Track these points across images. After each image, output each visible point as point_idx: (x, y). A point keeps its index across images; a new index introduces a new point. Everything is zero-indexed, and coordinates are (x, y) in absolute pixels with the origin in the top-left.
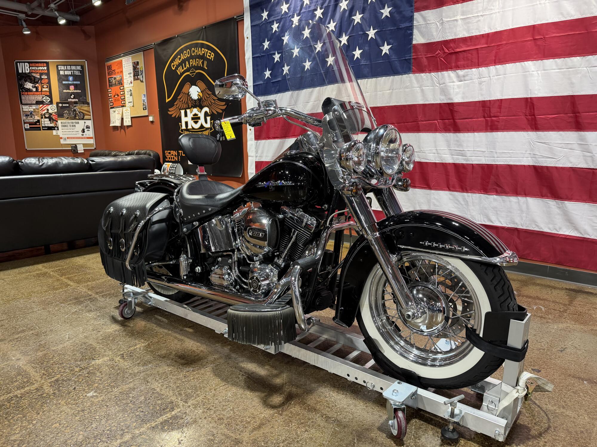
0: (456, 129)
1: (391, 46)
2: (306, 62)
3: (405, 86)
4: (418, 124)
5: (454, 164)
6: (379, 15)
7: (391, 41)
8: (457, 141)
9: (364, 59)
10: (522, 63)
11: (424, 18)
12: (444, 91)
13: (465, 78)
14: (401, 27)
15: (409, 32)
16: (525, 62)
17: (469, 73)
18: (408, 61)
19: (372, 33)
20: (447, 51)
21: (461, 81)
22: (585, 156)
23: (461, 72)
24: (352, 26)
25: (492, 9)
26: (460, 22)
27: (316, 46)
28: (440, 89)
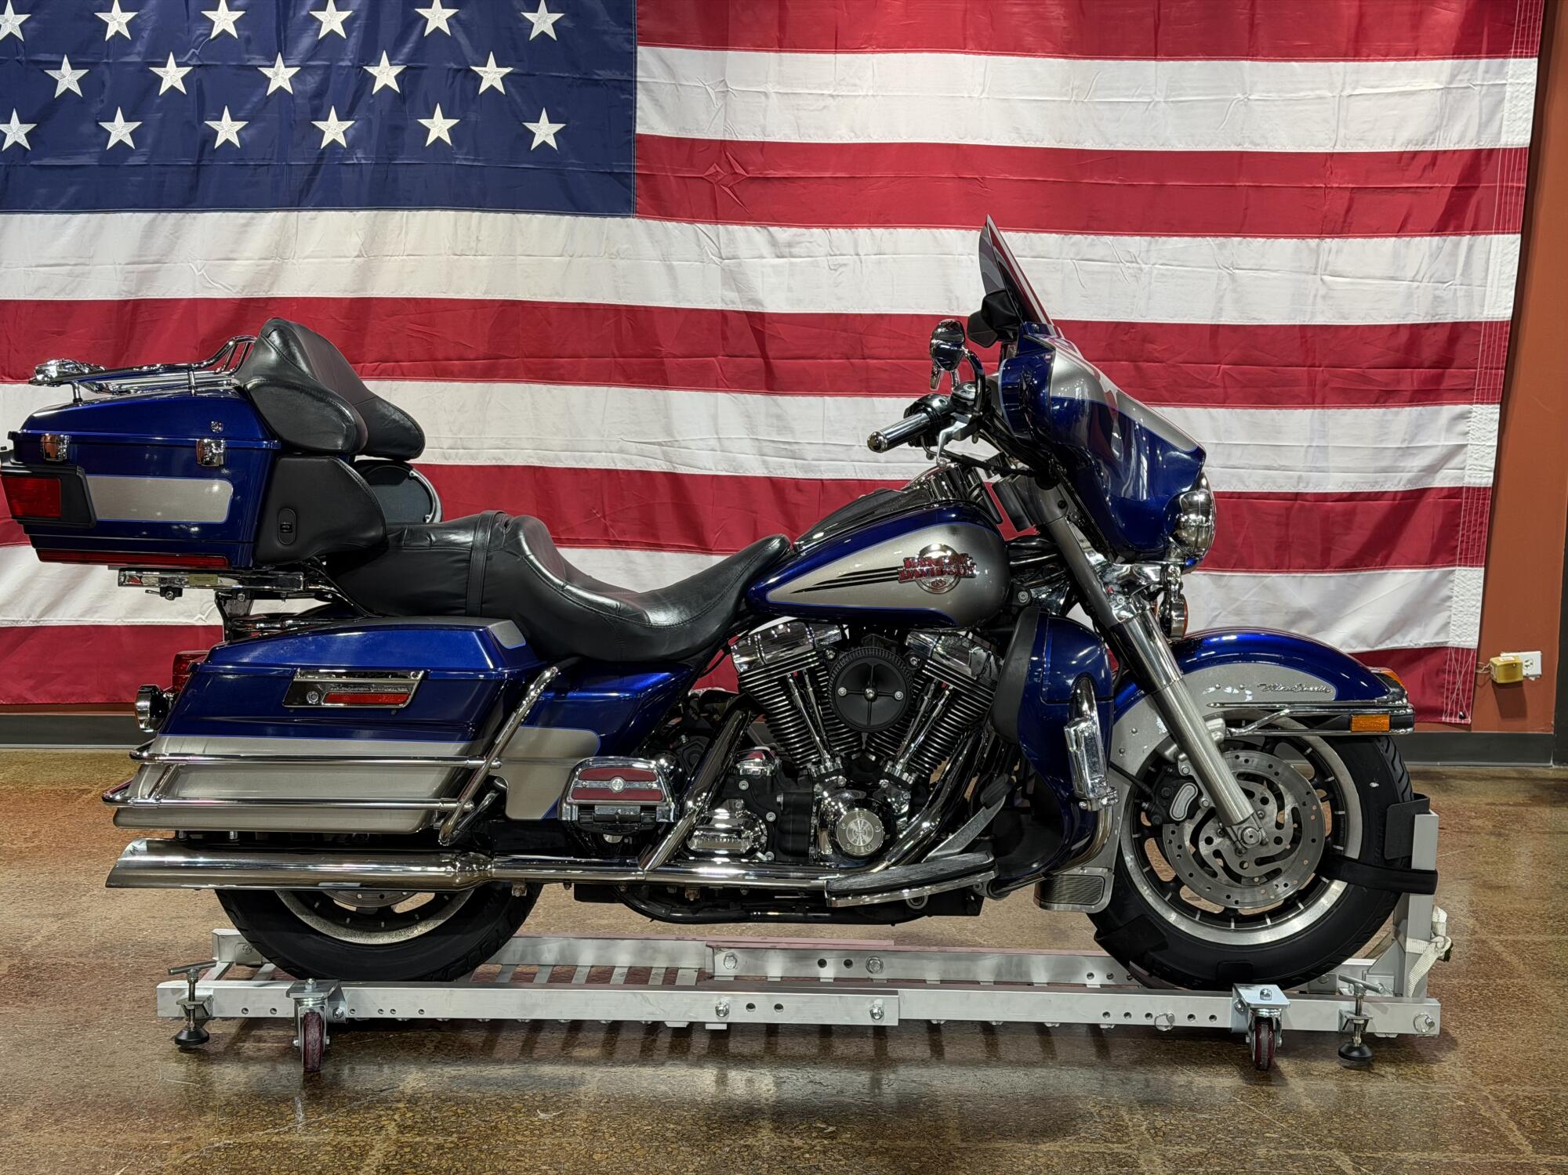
0: (771, 382)
1: (562, 125)
2: (220, 119)
3: (614, 250)
4: (662, 363)
5: (770, 479)
6: (520, 25)
7: (560, 109)
8: (779, 417)
9: (465, 150)
10: (934, 231)
11: (670, 70)
12: (733, 278)
13: (793, 250)
14: (597, 77)
15: (623, 97)
16: (942, 230)
17: (802, 239)
18: (623, 178)
19: (492, 75)
20: (742, 172)
21: (783, 257)
23: (783, 234)
24: (414, 37)
25: (855, 85)
26: (774, 99)
27: (267, 72)
28: (723, 269)
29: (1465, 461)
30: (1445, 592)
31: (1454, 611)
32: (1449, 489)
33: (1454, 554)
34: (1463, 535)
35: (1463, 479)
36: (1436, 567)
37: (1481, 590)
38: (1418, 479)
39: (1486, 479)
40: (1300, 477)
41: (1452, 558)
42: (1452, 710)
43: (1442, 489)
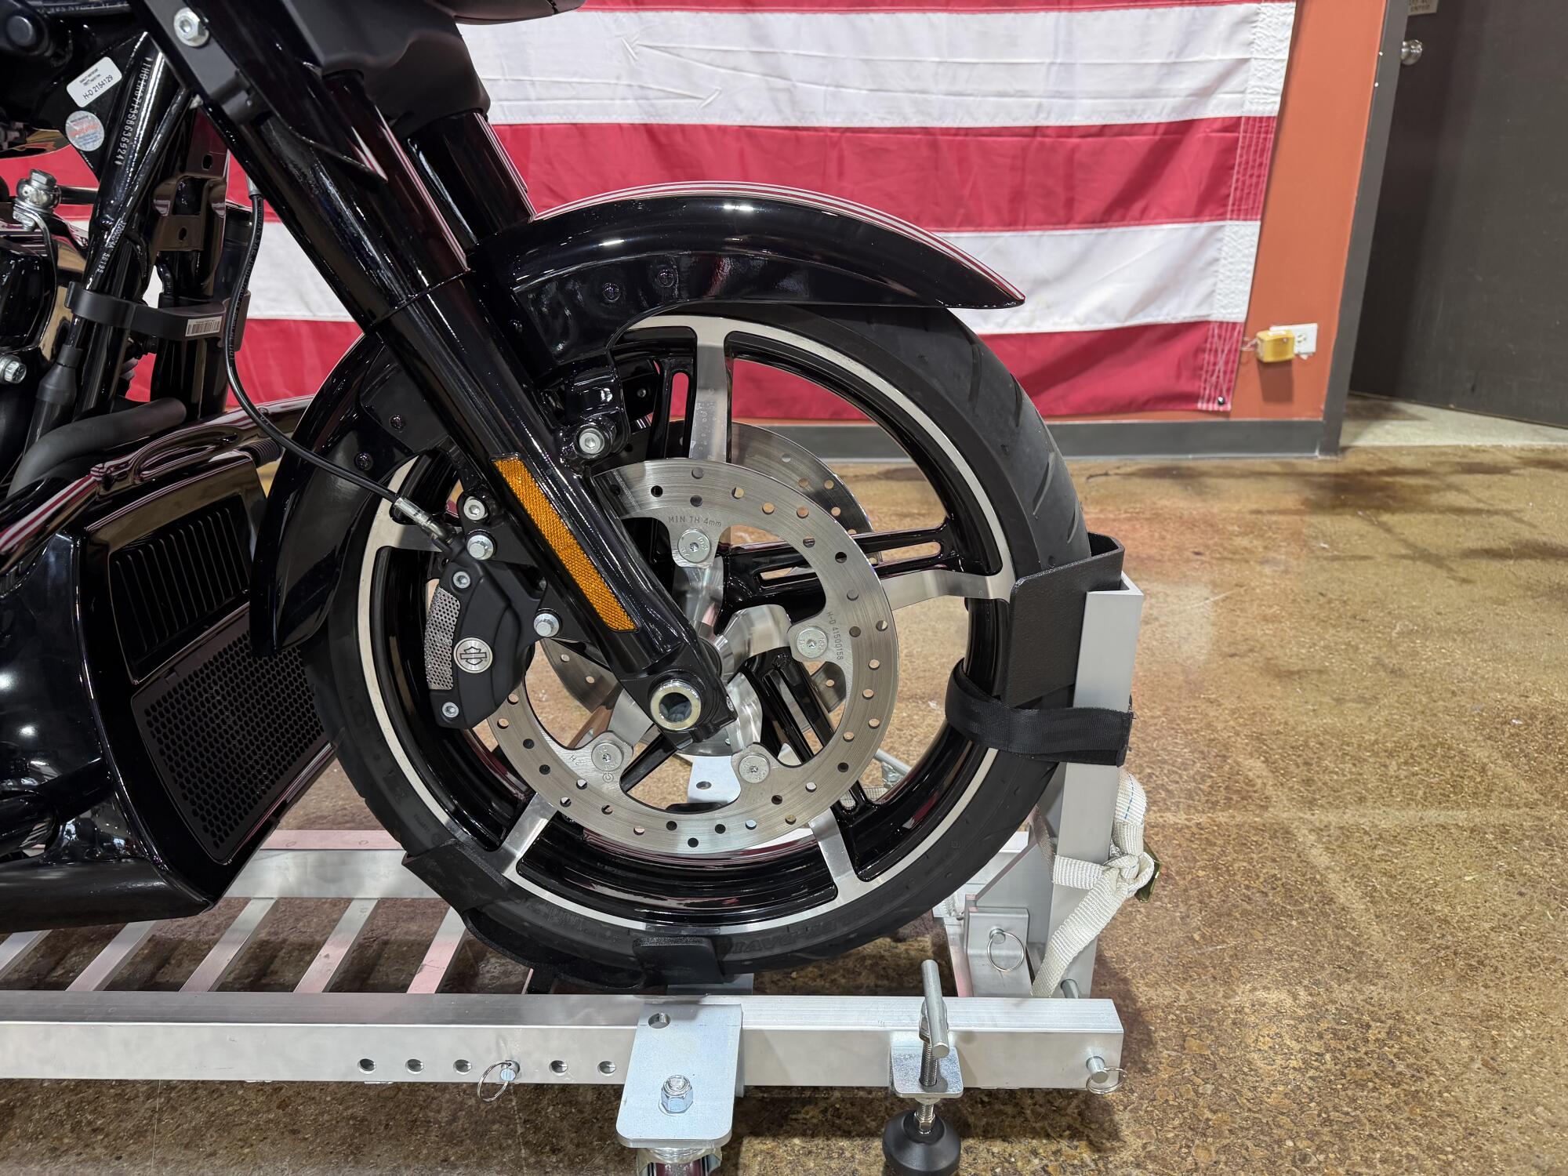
22: (771, 89)
29: (1246, 81)
30: (1210, 253)
31: (1221, 277)
32: (1224, 119)
33: (1225, 205)
34: (1237, 180)
35: (1242, 105)
36: (1202, 221)
37: (1254, 250)
38: (1186, 107)
39: (1270, 106)
40: (1040, 106)
41: (1221, 211)
42: (1210, 395)
43: (1215, 119)
